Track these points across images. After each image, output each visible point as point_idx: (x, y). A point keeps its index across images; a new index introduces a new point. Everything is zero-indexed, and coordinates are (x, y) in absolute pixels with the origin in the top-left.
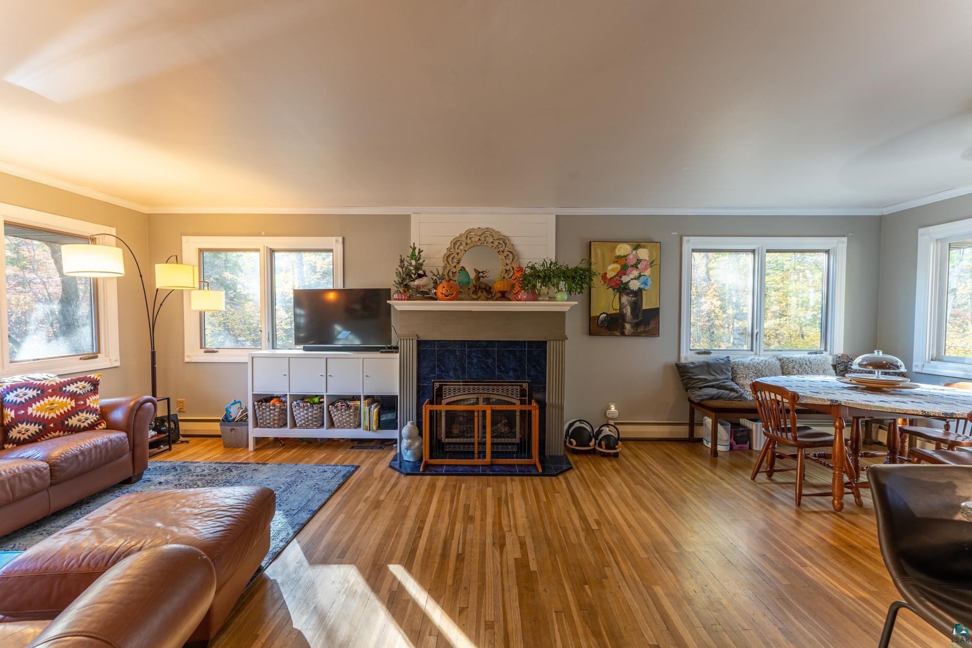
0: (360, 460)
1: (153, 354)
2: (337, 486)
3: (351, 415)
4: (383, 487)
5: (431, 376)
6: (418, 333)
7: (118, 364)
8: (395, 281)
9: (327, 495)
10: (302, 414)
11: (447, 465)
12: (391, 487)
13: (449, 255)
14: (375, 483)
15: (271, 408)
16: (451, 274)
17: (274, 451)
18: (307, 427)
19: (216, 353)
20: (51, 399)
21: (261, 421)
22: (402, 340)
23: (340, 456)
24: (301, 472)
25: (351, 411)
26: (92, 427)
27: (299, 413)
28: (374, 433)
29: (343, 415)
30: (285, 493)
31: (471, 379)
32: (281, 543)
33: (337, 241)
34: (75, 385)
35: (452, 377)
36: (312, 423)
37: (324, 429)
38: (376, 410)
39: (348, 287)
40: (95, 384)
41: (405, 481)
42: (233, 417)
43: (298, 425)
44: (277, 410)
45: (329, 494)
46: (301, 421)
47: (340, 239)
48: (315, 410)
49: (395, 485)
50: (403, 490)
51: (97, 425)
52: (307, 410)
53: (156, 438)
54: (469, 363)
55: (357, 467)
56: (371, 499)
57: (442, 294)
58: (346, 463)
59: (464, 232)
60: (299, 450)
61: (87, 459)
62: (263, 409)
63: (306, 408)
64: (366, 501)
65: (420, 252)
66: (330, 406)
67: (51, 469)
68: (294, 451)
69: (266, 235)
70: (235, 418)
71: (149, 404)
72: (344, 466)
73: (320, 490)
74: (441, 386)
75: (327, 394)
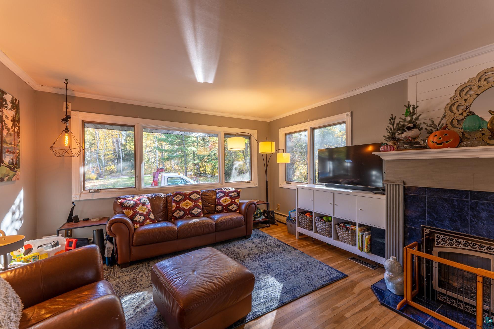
0: (352, 270)
1: (267, 182)
2: (322, 285)
3: (349, 235)
4: (354, 305)
5: (420, 220)
6: (404, 180)
7: (257, 186)
8: (384, 136)
9: (312, 289)
10: (320, 225)
11: (433, 317)
12: (361, 308)
13: (453, 104)
14: (350, 298)
15: (305, 218)
16: (455, 122)
17: (307, 242)
18: (323, 234)
19: (290, 184)
20: (226, 198)
21: (301, 224)
22: (389, 185)
23: (340, 262)
24: (309, 264)
25: (349, 232)
26: (235, 211)
27: (319, 225)
28: (366, 254)
29: (344, 234)
30: (292, 274)
31: (477, 234)
32: (265, 310)
33: (347, 115)
34: (233, 193)
35: (448, 227)
36: (325, 233)
37: (332, 239)
38: (367, 237)
39: (353, 145)
40: (239, 193)
41: (379, 309)
42: (292, 218)
43: (318, 232)
44: (308, 220)
45: (313, 289)
46: (319, 230)
47: (349, 113)
48: (327, 225)
49: (366, 309)
50: (370, 319)
51: (236, 211)
52: (323, 224)
53: (265, 220)
54: (474, 216)
55: (345, 276)
56: (338, 311)
57: (433, 142)
58: (340, 270)
59: (475, 76)
60: (319, 247)
61: (228, 224)
62: (302, 217)
63: (322, 222)
64: (334, 310)
65: (414, 108)
66: (336, 225)
67: (216, 225)
68: (316, 247)
69: (310, 121)
70: (293, 219)
71: (254, 205)
72: (337, 271)
73: (310, 282)
74: (431, 233)
75: (334, 216)
